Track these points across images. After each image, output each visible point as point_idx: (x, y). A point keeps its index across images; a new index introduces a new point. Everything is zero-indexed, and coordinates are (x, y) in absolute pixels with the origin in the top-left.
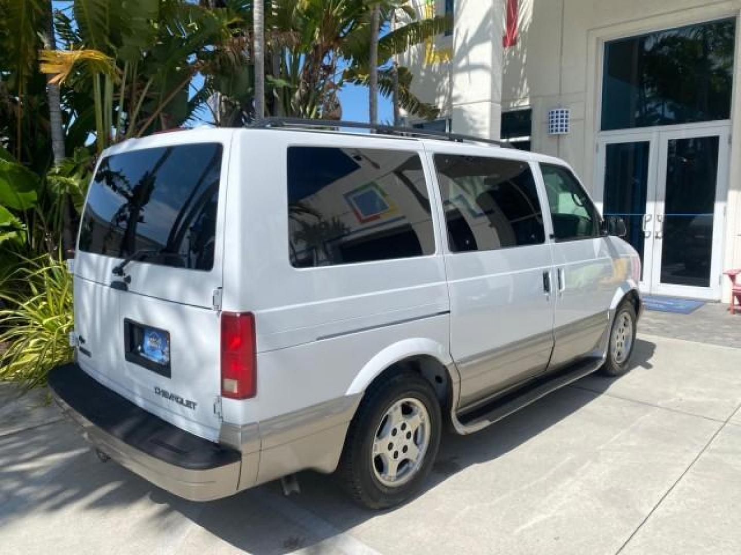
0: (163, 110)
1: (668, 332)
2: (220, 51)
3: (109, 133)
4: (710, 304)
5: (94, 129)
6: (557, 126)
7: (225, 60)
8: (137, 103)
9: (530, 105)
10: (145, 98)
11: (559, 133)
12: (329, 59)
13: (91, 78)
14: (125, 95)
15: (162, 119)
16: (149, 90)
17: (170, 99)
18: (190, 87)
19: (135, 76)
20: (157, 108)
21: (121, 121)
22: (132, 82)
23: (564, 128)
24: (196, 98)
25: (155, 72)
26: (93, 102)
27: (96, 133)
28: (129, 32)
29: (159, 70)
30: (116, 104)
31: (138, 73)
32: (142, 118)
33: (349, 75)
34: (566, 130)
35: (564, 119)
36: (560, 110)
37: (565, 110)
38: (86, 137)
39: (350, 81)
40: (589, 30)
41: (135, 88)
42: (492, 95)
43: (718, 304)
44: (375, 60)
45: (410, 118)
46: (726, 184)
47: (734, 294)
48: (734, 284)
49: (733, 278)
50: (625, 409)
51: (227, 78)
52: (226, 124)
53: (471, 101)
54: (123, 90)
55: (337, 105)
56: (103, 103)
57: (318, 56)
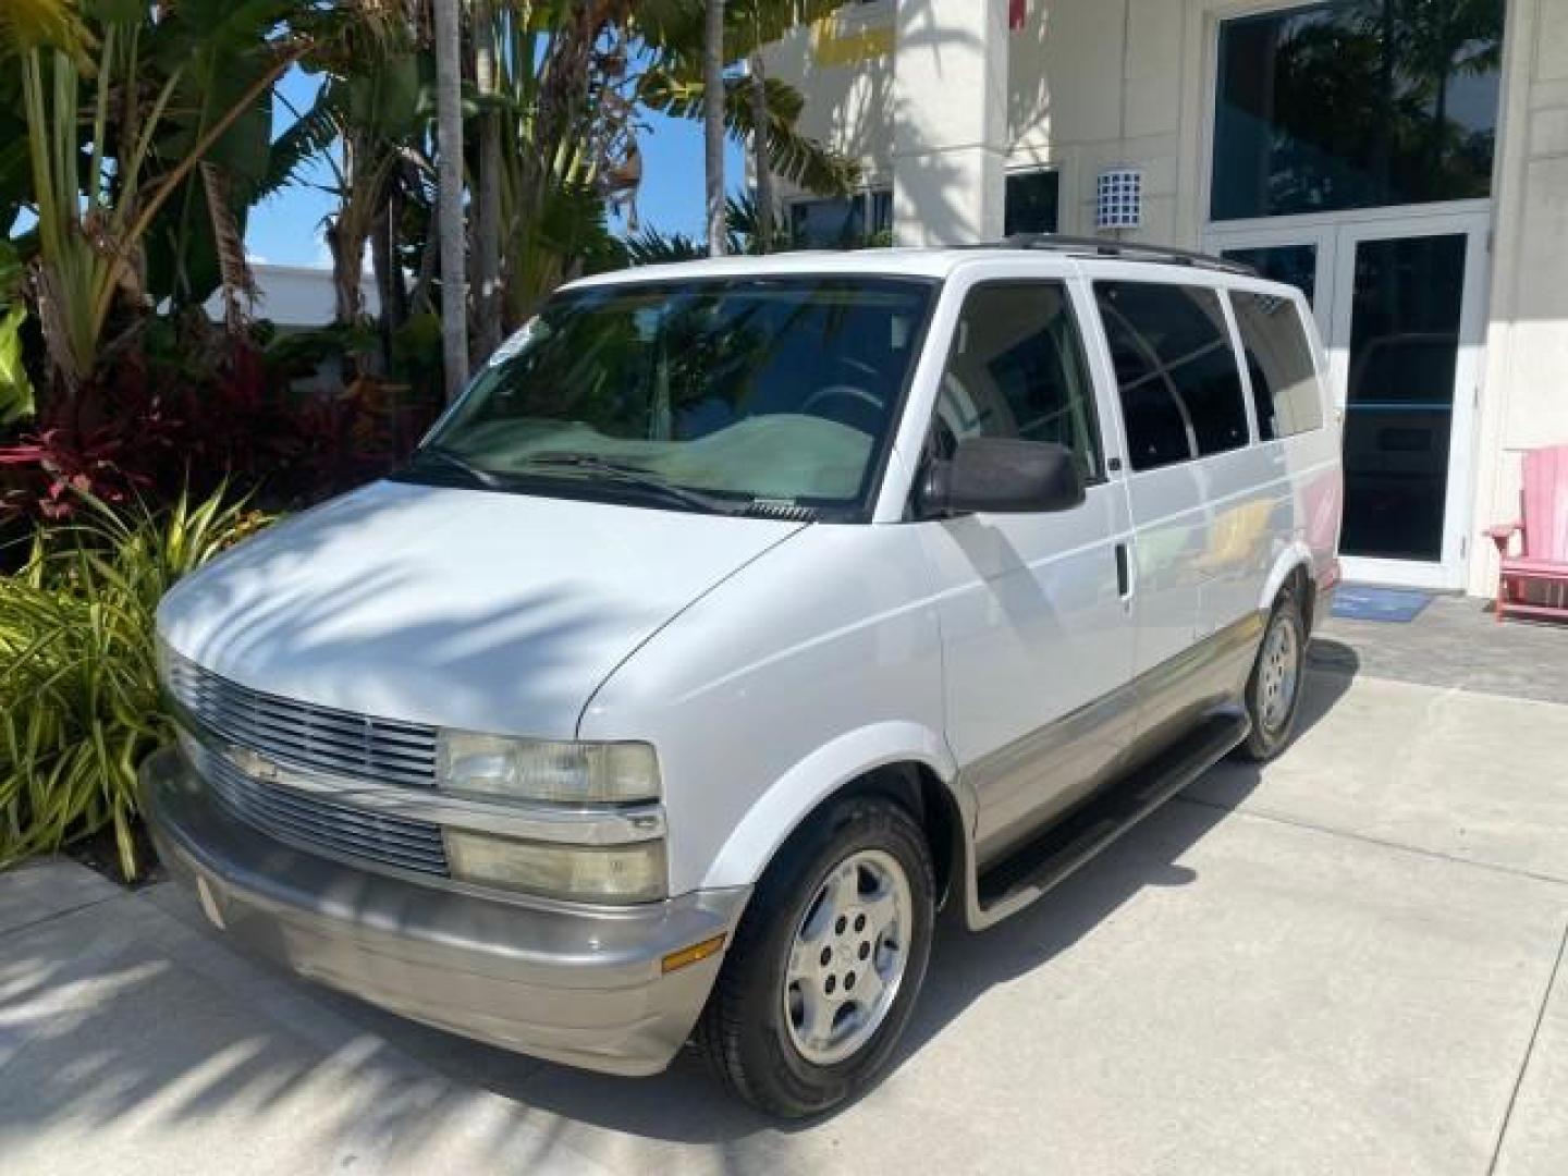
0: (208, 155)
1: (1378, 665)
2: (351, 10)
3: (70, 206)
4: (1442, 598)
5: (31, 198)
6: (1115, 209)
7: (361, 35)
8: (141, 133)
9: (1051, 163)
10: (161, 122)
11: (1120, 224)
12: (611, 40)
13: (17, 59)
14: (109, 112)
15: (207, 175)
16: (170, 104)
17: (223, 125)
18: (274, 98)
19: (133, 66)
20: (192, 146)
21: (104, 181)
22: (125, 81)
23: (1131, 214)
24: (294, 133)
25: (185, 55)
26: (24, 127)
27: (36, 206)
29: (195, 51)
30: (85, 134)
31: (140, 58)
32: (157, 172)
33: (653, 89)
34: (1135, 219)
35: (1132, 193)
36: (1122, 173)
37: (1132, 173)
38: (11, 217)
39: (655, 103)
41: (133, 97)
42: (987, 135)
43: (1461, 600)
44: (716, 50)
45: (785, 189)
46: (1481, 340)
47: (1503, 578)
48: (1504, 557)
49: (1501, 542)
50: (1349, 862)
51: (365, 81)
52: (364, 193)
53: (939, 146)
54: (103, 96)
55: (631, 150)
56: (50, 129)
57: (584, 34)
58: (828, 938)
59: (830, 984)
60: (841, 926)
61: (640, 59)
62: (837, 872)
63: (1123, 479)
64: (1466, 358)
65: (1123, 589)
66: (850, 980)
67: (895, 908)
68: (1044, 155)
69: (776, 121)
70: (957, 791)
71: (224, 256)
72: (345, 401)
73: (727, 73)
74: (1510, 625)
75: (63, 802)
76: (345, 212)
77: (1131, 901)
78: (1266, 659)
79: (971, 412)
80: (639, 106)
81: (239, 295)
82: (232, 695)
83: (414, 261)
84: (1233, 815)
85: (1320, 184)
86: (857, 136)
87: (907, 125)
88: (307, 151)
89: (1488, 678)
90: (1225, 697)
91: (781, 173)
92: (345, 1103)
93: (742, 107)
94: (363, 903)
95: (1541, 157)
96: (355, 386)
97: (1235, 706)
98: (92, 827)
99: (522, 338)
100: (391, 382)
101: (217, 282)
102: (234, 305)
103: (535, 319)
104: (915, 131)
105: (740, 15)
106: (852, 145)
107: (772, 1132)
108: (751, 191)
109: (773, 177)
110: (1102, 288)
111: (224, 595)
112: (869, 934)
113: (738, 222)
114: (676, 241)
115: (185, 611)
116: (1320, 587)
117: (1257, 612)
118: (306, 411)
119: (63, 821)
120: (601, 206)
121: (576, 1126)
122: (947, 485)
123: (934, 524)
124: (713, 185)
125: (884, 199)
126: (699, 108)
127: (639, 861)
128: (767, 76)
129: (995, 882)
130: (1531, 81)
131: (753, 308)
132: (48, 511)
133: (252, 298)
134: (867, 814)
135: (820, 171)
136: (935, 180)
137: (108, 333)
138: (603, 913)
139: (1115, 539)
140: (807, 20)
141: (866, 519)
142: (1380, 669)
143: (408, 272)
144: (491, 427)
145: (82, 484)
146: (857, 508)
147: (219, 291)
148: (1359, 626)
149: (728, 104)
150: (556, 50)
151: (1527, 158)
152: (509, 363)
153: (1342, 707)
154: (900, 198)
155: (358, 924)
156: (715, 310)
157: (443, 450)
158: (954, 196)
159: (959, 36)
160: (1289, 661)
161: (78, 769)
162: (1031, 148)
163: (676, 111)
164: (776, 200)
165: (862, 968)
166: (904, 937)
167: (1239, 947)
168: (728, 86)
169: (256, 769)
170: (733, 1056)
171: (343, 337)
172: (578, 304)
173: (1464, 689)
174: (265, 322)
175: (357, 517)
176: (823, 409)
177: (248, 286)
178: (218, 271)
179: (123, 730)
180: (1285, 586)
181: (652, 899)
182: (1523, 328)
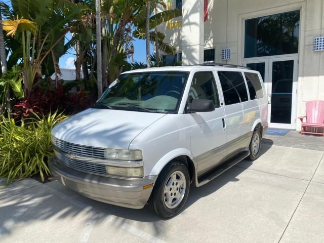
0: (53, 49)
1: (278, 143)
2: (80, 22)
3: (29, 59)
4: (291, 131)
5: (21, 57)
6: (225, 56)
7: (81, 26)
8: (41, 45)
10: (45, 43)
11: (227, 59)
12: (128, 26)
14: (35, 41)
15: (52, 52)
16: (47, 39)
17: (56, 43)
18: (65, 38)
19: (40, 33)
20: (50, 48)
23: (229, 57)
24: (68, 44)
25: (49, 31)
27: (22, 59)
28: (39, 12)
29: (51, 30)
31: (41, 31)
32: (44, 52)
33: (136, 34)
35: (229, 53)
36: (227, 49)
37: (229, 49)
38: (17, 61)
39: (136, 37)
40: (238, 15)
41: (40, 38)
42: (200, 42)
43: (294, 131)
44: (148, 27)
45: (161, 53)
46: (297, 80)
47: (302, 127)
48: (302, 122)
49: (301, 120)
50: (268, 177)
51: (82, 34)
52: (81, 55)
53: (191, 45)
54: (35, 38)
55: (132, 47)
56: (26, 45)
57: (123, 25)
58: (171, 186)
59: (172, 194)
60: (173, 184)
61: (134, 29)
62: (172, 174)
63: (223, 107)
64: (294, 84)
65: (224, 127)
66: (175, 194)
67: (183, 182)
68: (212, 46)
69: (159, 39)
70: (193, 161)
71: (55, 67)
72: (79, 95)
73: (150, 31)
74: (304, 136)
75: (31, 167)
76: (78, 59)
77: (227, 184)
78: (253, 141)
79: (197, 95)
80: (133, 38)
81: (58, 75)
82: (68, 145)
83: (90, 68)
84: (247, 170)
85: (269, 50)
86: (175, 42)
87: (185, 41)
88: (70, 47)
89: (298, 145)
90: (245, 148)
91: (161, 50)
92: (87, 217)
93: (153, 37)
94: (91, 179)
95: (308, 45)
96: (80, 92)
97: (247, 149)
98: (36, 173)
99: (115, 83)
100: (87, 91)
101: (54, 72)
102: (57, 76)
103: (117, 79)
104: (186, 42)
105: (153, 21)
106: (174, 44)
107: (162, 221)
108: (155, 53)
109: (159, 50)
110: (219, 73)
111: (65, 128)
112: (178, 186)
113: (152, 59)
114: (140, 63)
115: (57, 131)
116: (264, 127)
117: (251, 132)
118: (72, 96)
119: (31, 170)
120: (126, 57)
121: (127, 220)
122: (191, 107)
123: (189, 114)
124: (148, 53)
125: (181, 54)
126: (145, 38)
127: (139, 170)
128: (158, 31)
129: (201, 179)
130: (305, 31)
131: (156, 77)
132: (25, 115)
133: (60, 75)
134: (177, 165)
135: (168, 49)
136: (190, 51)
137: (35, 82)
138: (132, 179)
139: (222, 117)
140: (165, 21)
141: (177, 113)
142: (278, 144)
143: (89, 70)
144: (110, 99)
145: (31, 110)
146: (175, 111)
147: (54, 74)
148: (274, 136)
149: (150, 37)
150: (118, 27)
151: (305, 46)
152: (113, 87)
153: (269, 151)
154: (183, 54)
155: (91, 183)
156: (149, 77)
157: (101, 103)
158: (194, 54)
159: (195, 23)
160: (258, 141)
161: (33, 162)
162: (209, 44)
163: (140, 38)
164: (160, 55)
165: (177, 192)
166: (185, 187)
167: (246, 191)
168: (150, 33)
169: (72, 157)
170: (155, 205)
171: (78, 82)
172: (124, 77)
173: (293, 147)
174: (62, 80)
175: (87, 114)
176: (169, 95)
177: (60, 73)
178: (54, 70)
179: (41, 155)
180: (256, 127)
181: (141, 177)
182: (305, 78)
